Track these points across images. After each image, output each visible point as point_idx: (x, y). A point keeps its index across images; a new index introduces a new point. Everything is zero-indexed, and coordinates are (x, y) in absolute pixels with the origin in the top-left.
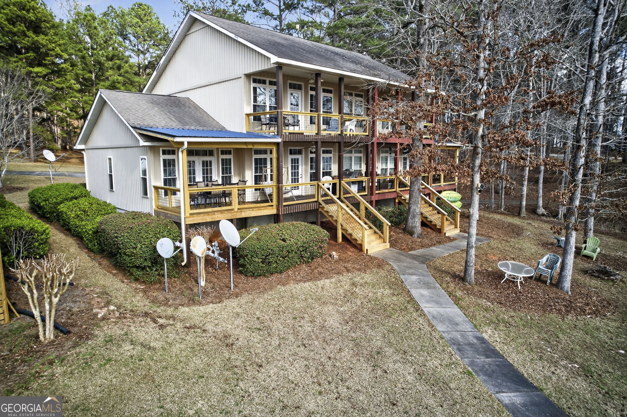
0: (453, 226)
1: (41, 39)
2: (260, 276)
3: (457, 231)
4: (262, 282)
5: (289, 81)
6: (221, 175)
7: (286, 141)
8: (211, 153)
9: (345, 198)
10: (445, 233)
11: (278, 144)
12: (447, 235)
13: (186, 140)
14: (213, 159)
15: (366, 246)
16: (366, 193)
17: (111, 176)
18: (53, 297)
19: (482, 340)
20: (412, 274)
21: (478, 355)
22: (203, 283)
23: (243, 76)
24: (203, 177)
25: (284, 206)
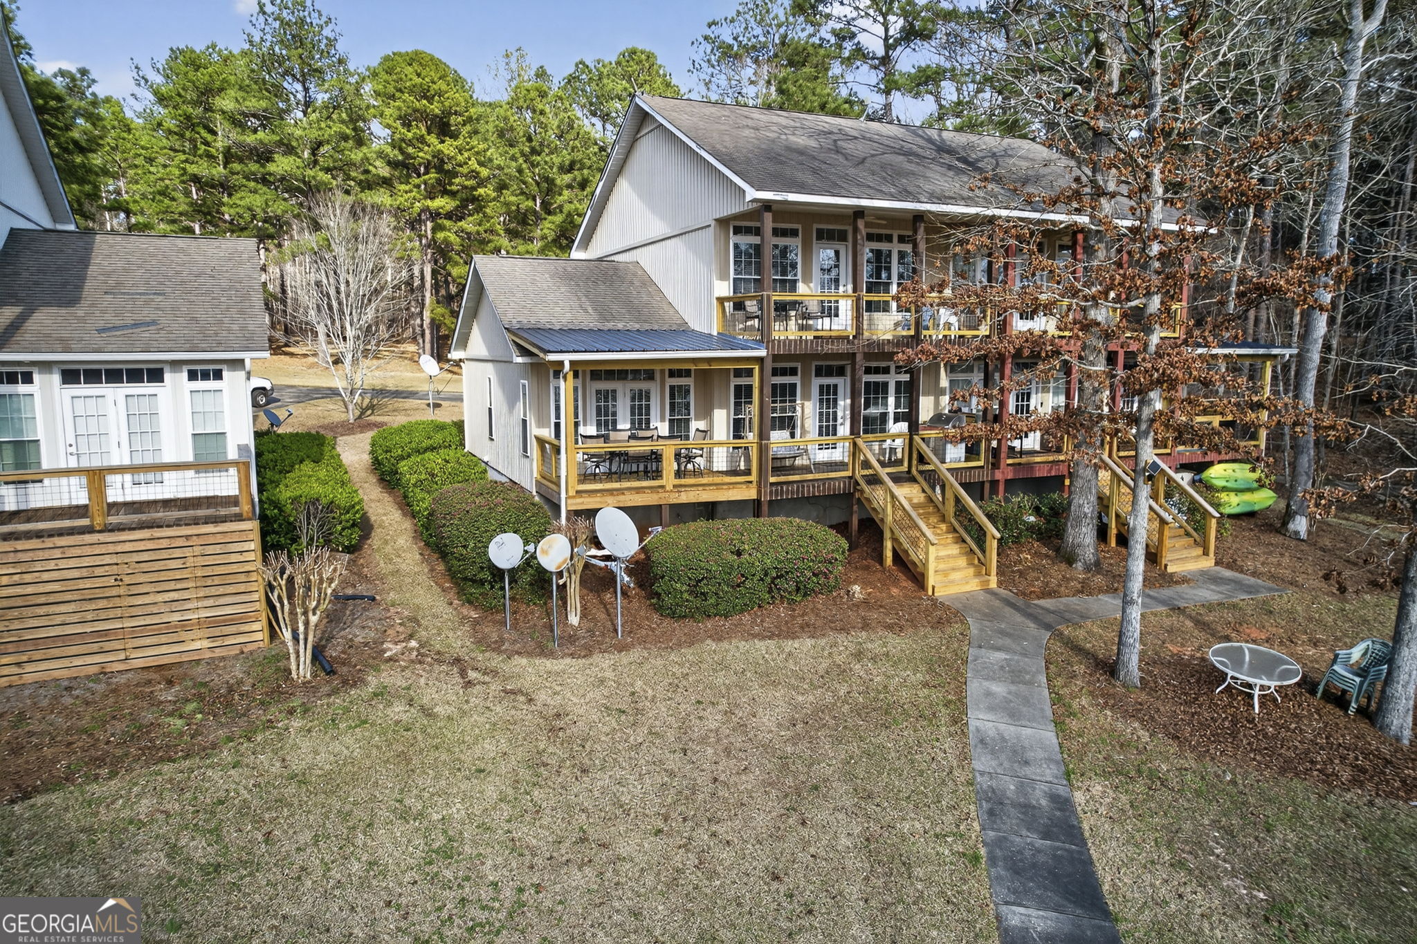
0: (1200, 551)
1: (448, 148)
2: (685, 617)
3: (1208, 563)
4: (680, 629)
5: (815, 226)
6: (668, 417)
7: (778, 355)
8: (650, 376)
9: (921, 472)
10: (1166, 566)
11: (760, 360)
12: (1170, 569)
13: (566, 358)
14: (654, 388)
15: (932, 580)
16: (981, 463)
17: (490, 410)
18: (310, 614)
19: (1063, 804)
20: (998, 649)
21: (1028, 829)
22: (574, 619)
23: (713, 223)
24: (633, 423)
25: (772, 484)
